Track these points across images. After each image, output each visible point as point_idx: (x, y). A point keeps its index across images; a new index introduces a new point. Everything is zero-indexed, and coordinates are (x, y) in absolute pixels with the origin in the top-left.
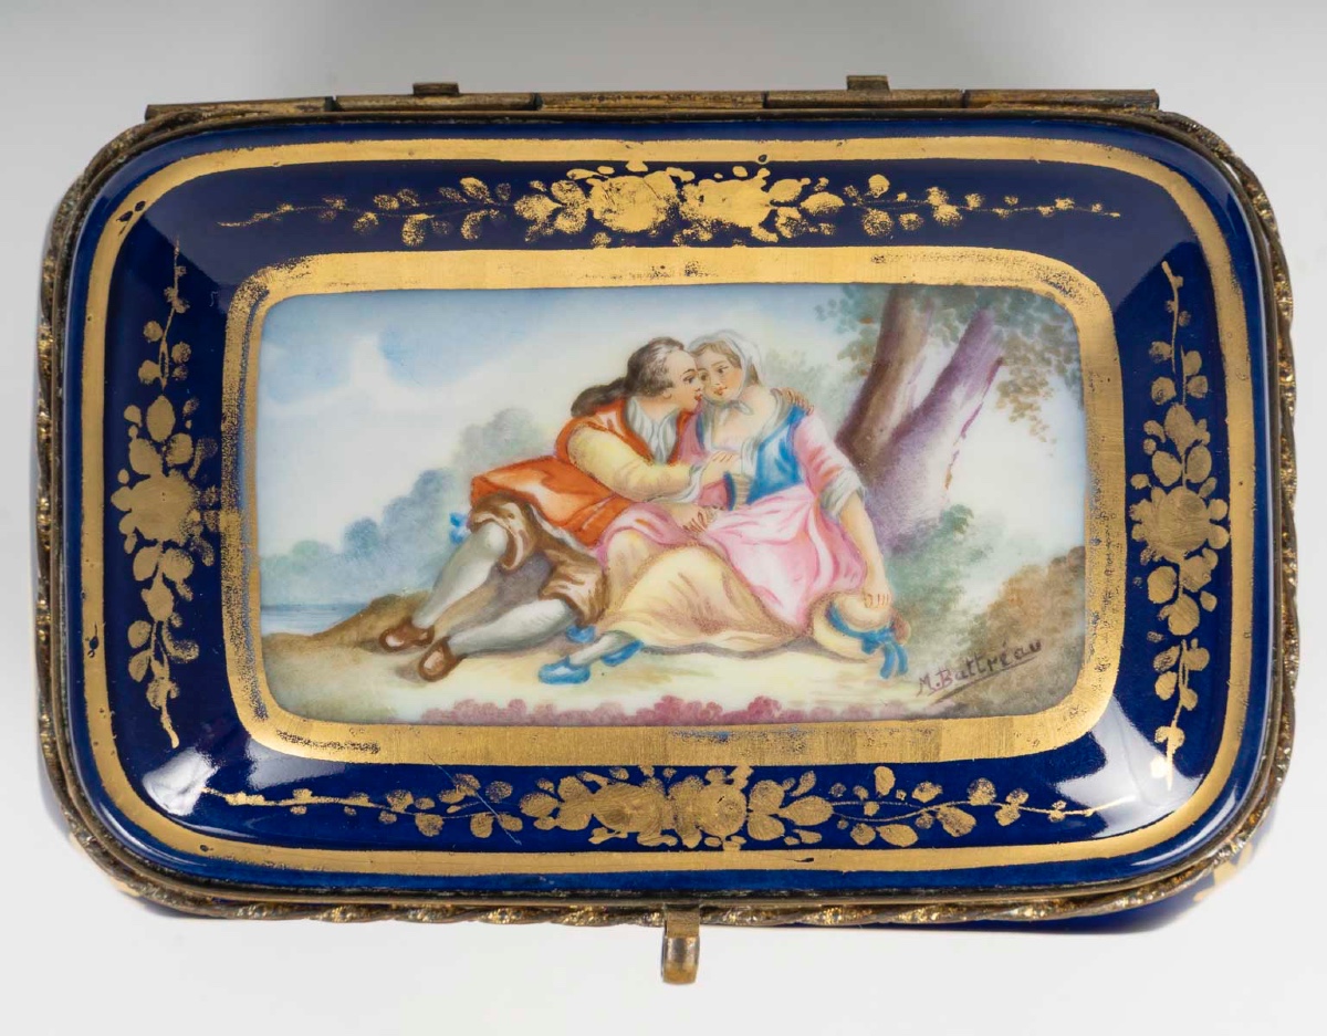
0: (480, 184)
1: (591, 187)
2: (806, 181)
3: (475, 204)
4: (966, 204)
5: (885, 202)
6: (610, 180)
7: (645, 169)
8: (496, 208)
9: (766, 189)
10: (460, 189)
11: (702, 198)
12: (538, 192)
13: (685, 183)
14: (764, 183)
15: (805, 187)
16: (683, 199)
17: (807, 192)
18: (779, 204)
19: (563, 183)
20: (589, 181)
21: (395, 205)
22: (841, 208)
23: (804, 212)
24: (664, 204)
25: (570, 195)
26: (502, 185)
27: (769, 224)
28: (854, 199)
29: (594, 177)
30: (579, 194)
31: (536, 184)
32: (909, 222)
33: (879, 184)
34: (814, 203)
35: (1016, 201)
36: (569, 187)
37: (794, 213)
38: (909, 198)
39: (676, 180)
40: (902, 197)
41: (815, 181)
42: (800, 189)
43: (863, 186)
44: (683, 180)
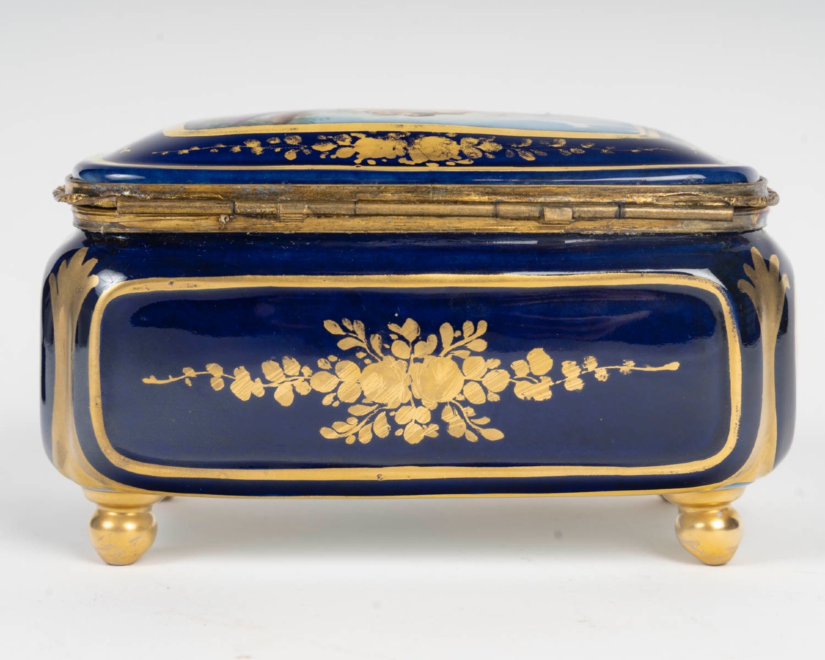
0: (524, 157)
1: (459, 155)
2: (333, 157)
3: (527, 149)
4: (241, 148)
5: (286, 147)
6: (448, 159)
7: (427, 164)
8: (513, 147)
9: (357, 153)
10: (535, 155)
11: (394, 149)
12: (490, 153)
13: (403, 157)
14: (357, 156)
15: (334, 154)
16: (405, 148)
17: (333, 151)
18: (349, 146)
19: (475, 157)
20: (460, 158)
21: (572, 150)
22: (313, 144)
23: (335, 143)
24: (416, 146)
25: (471, 151)
26: (511, 156)
27: (355, 139)
28: (305, 148)
29: (457, 160)
30: (466, 151)
31: (491, 156)
32: (275, 140)
33: (291, 155)
34: (330, 147)
35: (212, 151)
36: (472, 155)
37: (340, 143)
38: (274, 150)
39: (409, 158)
40: (278, 150)
41: (328, 156)
42: (337, 153)
43: (300, 154)
44: (405, 159)
